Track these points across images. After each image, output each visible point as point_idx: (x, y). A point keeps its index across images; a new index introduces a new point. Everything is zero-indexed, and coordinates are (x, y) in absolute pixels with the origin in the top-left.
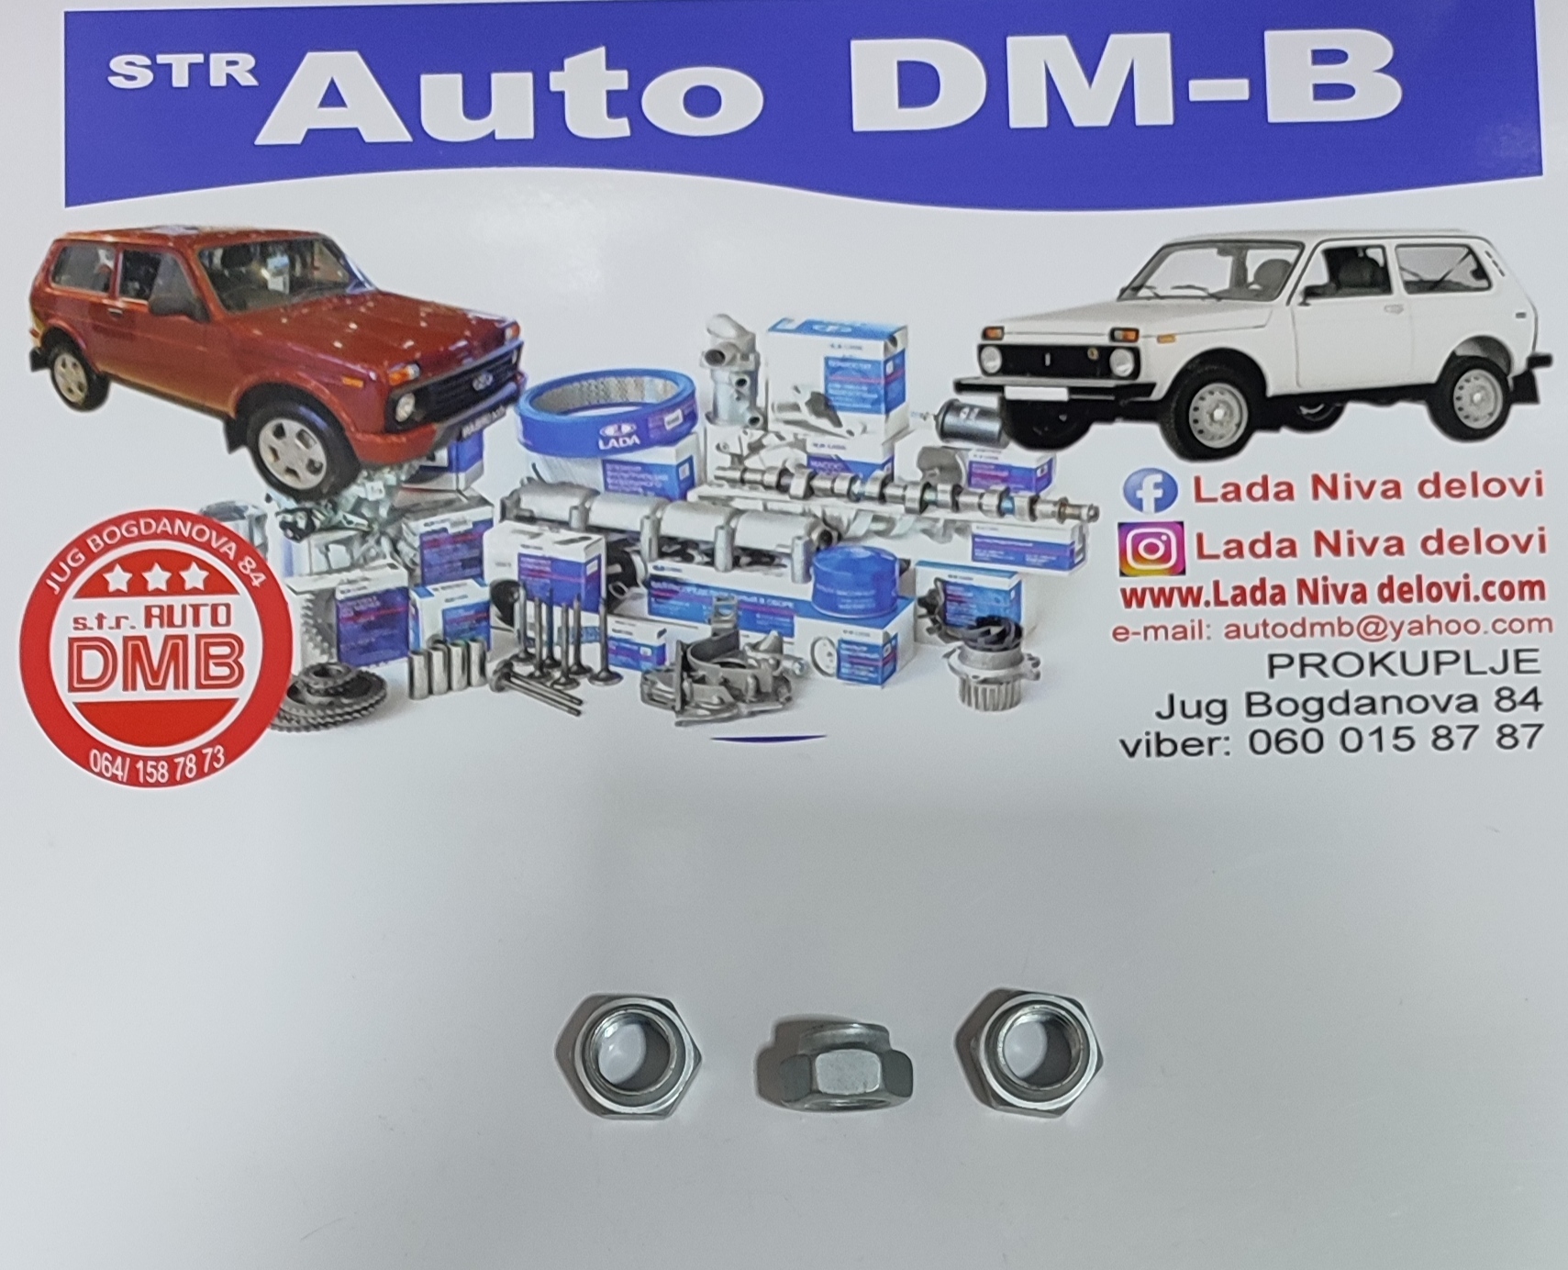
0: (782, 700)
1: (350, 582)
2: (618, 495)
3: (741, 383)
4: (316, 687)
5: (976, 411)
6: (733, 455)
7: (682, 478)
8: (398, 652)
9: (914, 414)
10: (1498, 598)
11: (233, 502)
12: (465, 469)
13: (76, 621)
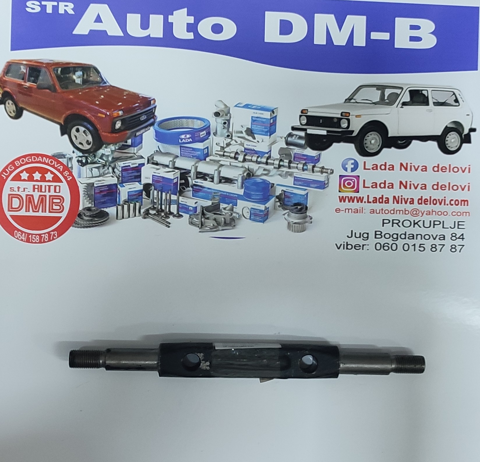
0: (232, 226)
1: (99, 181)
2: (184, 158)
3: (225, 123)
4: (87, 214)
5: (298, 136)
6: (221, 147)
7: (204, 153)
8: (113, 205)
9: (278, 137)
10: (454, 205)
11: (62, 152)
12: (137, 146)
13: (11, 188)
